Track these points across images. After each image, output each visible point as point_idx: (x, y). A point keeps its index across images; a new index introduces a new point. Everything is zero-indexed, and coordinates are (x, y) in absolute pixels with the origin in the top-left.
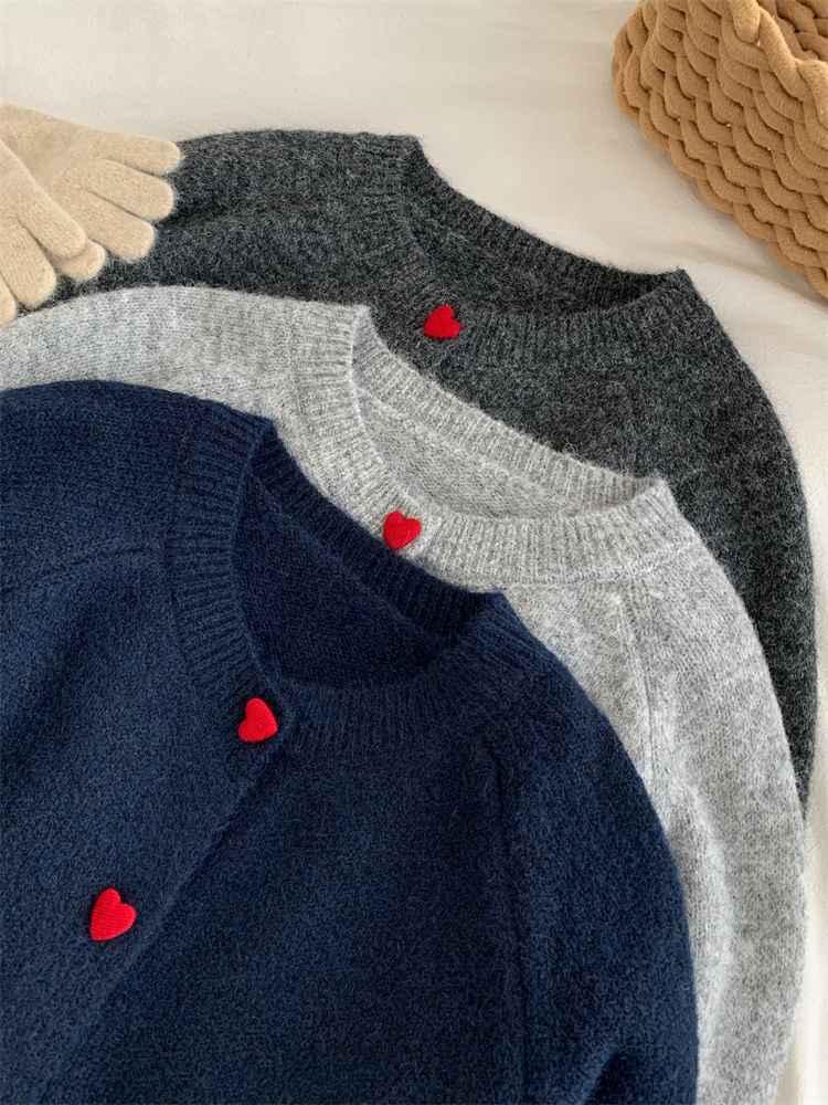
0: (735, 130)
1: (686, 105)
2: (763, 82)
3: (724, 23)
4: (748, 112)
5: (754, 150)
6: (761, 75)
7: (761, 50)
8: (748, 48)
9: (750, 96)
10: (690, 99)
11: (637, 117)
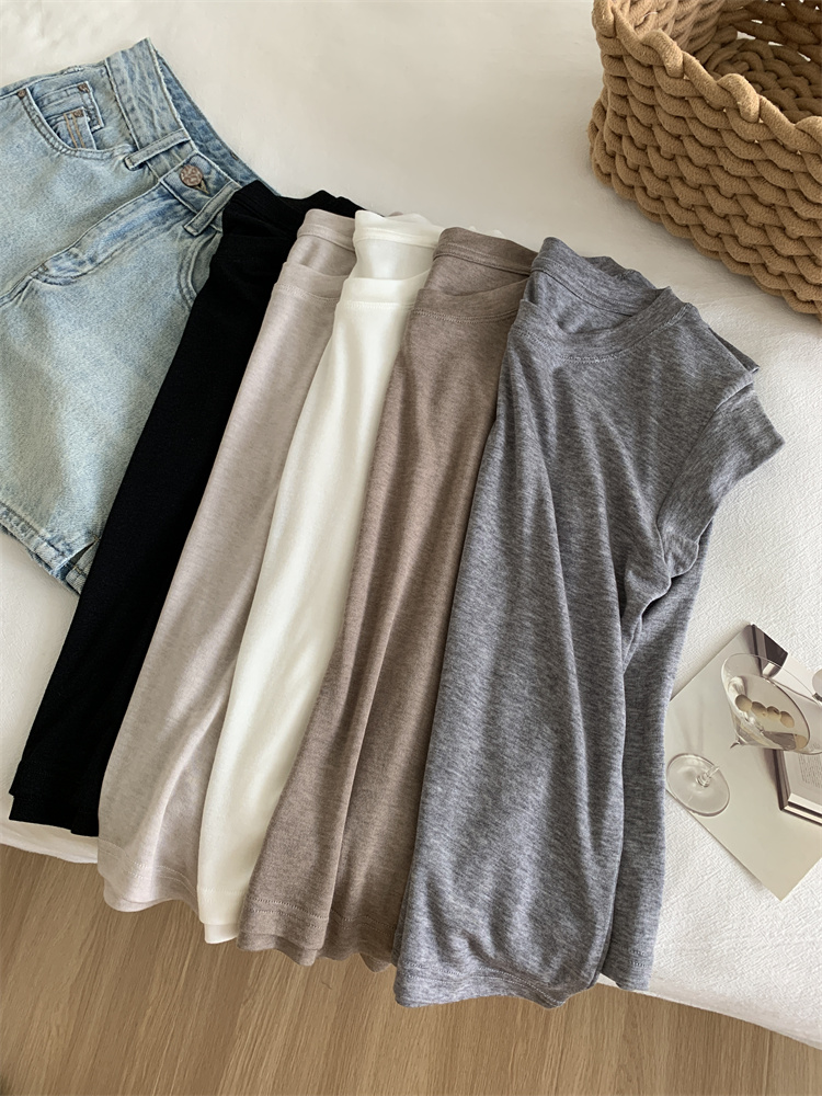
0: (679, 160)
1: (640, 155)
2: (693, 106)
3: (656, 70)
4: (687, 141)
5: (696, 170)
6: (690, 101)
7: (686, 80)
8: (678, 81)
9: (685, 126)
10: (643, 149)
11: (610, 181)
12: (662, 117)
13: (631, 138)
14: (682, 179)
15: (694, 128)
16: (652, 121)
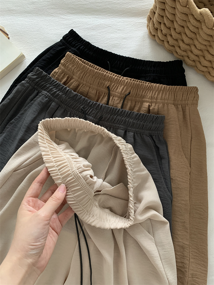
0: (183, 34)
2: (190, 18)
3: (177, 2)
4: (186, 28)
5: (188, 39)
6: (189, 15)
8: (184, 8)
9: (186, 24)
10: (169, 28)
11: (155, 38)
12: (177, 19)
13: (165, 24)
14: (183, 41)
15: (189, 25)
16: (173, 20)
